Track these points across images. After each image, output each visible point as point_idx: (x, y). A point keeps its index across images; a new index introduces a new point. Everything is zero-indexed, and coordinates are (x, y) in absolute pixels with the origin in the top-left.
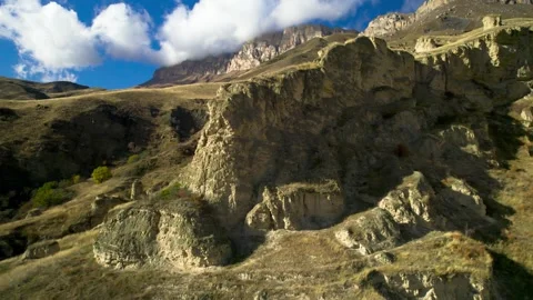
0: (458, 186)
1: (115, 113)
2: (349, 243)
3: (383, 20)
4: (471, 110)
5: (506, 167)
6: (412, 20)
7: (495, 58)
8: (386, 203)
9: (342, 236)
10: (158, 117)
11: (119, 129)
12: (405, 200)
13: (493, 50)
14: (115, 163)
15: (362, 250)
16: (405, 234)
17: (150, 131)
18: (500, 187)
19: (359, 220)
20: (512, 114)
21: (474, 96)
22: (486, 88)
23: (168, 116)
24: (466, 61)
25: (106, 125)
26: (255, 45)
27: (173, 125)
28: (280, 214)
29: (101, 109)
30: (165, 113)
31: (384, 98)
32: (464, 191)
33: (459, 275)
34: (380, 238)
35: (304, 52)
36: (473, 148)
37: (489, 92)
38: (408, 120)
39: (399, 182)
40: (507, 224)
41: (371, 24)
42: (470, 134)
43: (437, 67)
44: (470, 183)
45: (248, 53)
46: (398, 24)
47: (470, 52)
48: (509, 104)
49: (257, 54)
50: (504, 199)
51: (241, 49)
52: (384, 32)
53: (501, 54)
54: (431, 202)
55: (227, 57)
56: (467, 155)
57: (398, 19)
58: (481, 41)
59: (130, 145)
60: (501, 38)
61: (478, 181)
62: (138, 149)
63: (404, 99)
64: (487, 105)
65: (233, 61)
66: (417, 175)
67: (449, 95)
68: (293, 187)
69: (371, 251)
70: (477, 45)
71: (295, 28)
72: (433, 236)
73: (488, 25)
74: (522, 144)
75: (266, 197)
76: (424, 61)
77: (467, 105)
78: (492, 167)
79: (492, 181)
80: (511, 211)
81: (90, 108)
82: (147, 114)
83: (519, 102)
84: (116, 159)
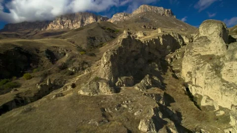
0: (156, 78)
1: (23, 51)
2: (138, 89)
3: (119, 15)
4: (156, 58)
5: (165, 74)
6: (130, 16)
7: (161, 42)
8: (142, 81)
9: (136, 88)
10: (40, 53)
11: (25, 58)
12: (146, 81)
13: (161, 40)
14: (26, 72)
15: (141, 90)
16: (148, 88)
17: (39, 59)
18: (164, 79)
19: (139, 84)
20: (166, 59)
21: (157, 53)
22: (159, 51)
23: (44, 53)
24: (154, 43)
25: (20, 56)
26: (62, 18)
27: (48, 57)
28: (123, 83)
29: (17, 49)
30: (43, 52)
31: (134, 54)
32: (157, 79)
33: (159, 94)
34: (143, 88)
35: (92, 28)
36: (157, 69)
37: (160, 53)
38: (141, 61)
39: (144, 77)
40: (166, 87)
41: (114, 16)
42: (156, 65)
43: (147, 44)
44: (158, 77)
45: (58, 22)
46: (125, 17)
47: (155, 40)
48: (165, 56)
49: (62, 23)
50: (165, 82)
51: (55, 19)
52: (119, 20)
53: (163, 41)
54: (152, 81)
55: (47, 22)
56: (156, 71)
57: (125, 16)
58: (158, 37)
59: (31, 65)
60: (163, 37)
61: (159, 77)
62: (35, 66)
63: (139, 54)
64: (159, 56)
65: (50, 25)
66: (148, 75)
67: (150, 53)
68: (125, 77)
69: (143, 90)
70: (157, 38)
71: (81, 13)
72: (153, 88)
73: (159, 31)
74: (168, 68)
75: (119, 80)
76: (143, 42)
77: (155, 56)
78: (162, 74)
79: (162, 78)
80: (166, 85)
81: (11, 48)
82: (35, 52)
83: (167, 56)
84: (26, 70)
